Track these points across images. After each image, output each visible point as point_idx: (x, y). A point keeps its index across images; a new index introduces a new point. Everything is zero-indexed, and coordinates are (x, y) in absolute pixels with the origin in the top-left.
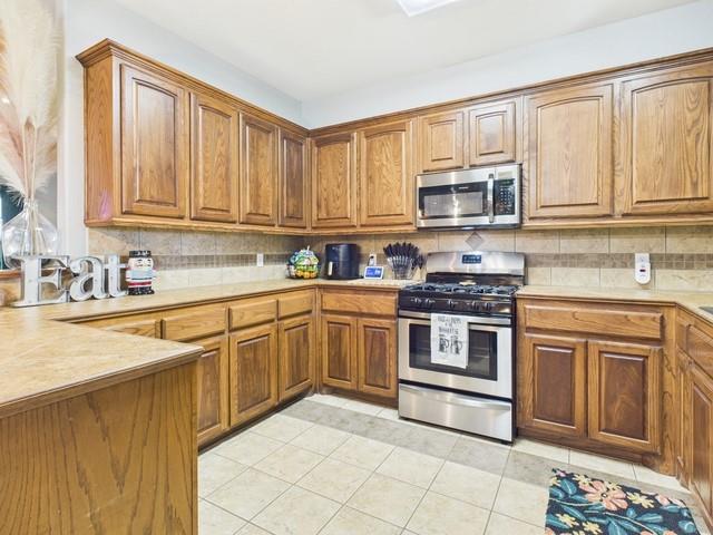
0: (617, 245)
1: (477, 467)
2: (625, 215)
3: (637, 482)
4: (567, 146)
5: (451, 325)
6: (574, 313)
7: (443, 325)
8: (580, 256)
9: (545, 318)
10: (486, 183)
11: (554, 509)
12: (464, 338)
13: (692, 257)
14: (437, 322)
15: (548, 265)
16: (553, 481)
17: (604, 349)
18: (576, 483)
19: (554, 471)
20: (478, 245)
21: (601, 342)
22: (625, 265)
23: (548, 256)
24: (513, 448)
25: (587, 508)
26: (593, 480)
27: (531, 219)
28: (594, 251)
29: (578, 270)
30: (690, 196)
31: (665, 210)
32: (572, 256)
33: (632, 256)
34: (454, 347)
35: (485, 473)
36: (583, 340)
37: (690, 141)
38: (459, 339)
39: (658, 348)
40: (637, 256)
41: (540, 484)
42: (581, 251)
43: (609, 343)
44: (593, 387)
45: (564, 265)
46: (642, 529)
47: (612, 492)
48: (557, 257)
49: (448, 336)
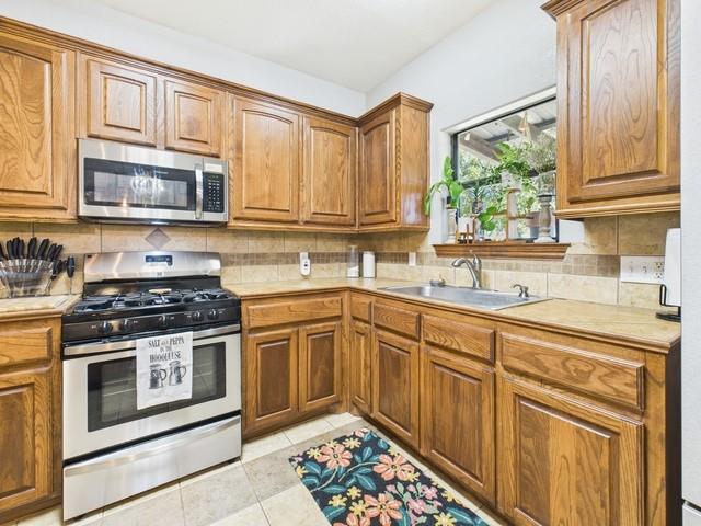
0: (289, 246)
1: (229, 512)
2: (307, 223)
3: (337, 430)
4: (268, 155)
5: (169, 348)
6: (289, 307)
7: (157, 351)
8: (264, 255)
9: (268, 316)
10: (194, 172)
11: (323, 499)
12: (187, 360)
13: (329, 255)
14: (145, 350)
15: (239, 264)
16: (300, 471)
17: (310, 332)
18: (313, 460)
19: (291, 460)
20: (162, 245)
21: (308, 327)
22: (294, 262)
23: (238, 255)
24: (243, 461)
25: (337, 478)
26: (320, 447)
27: (236, 219)
28: (274, 251)
29: (262, 268)
30: (339, 213)
31: (327, 221)
32: (258, 256)
33: (298, 254)
34: (174, 377)
35: (240, 513)
36: (295, 329)
37: (340, 174)
38: (182, 364)
39: (339, 323)
40: (301, 254)
41: (292, 483)
42: (265, 250)
43: (313, 326)
44: (302, 369)
45: (252, 263)
46: (371, 466)
47: (336, 449)
48: (246, 256)
49: (165, 365)
